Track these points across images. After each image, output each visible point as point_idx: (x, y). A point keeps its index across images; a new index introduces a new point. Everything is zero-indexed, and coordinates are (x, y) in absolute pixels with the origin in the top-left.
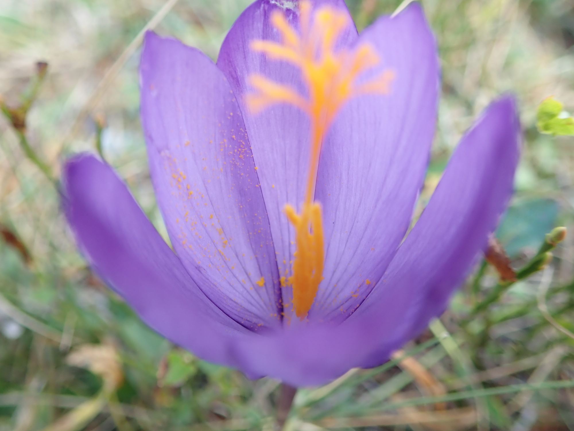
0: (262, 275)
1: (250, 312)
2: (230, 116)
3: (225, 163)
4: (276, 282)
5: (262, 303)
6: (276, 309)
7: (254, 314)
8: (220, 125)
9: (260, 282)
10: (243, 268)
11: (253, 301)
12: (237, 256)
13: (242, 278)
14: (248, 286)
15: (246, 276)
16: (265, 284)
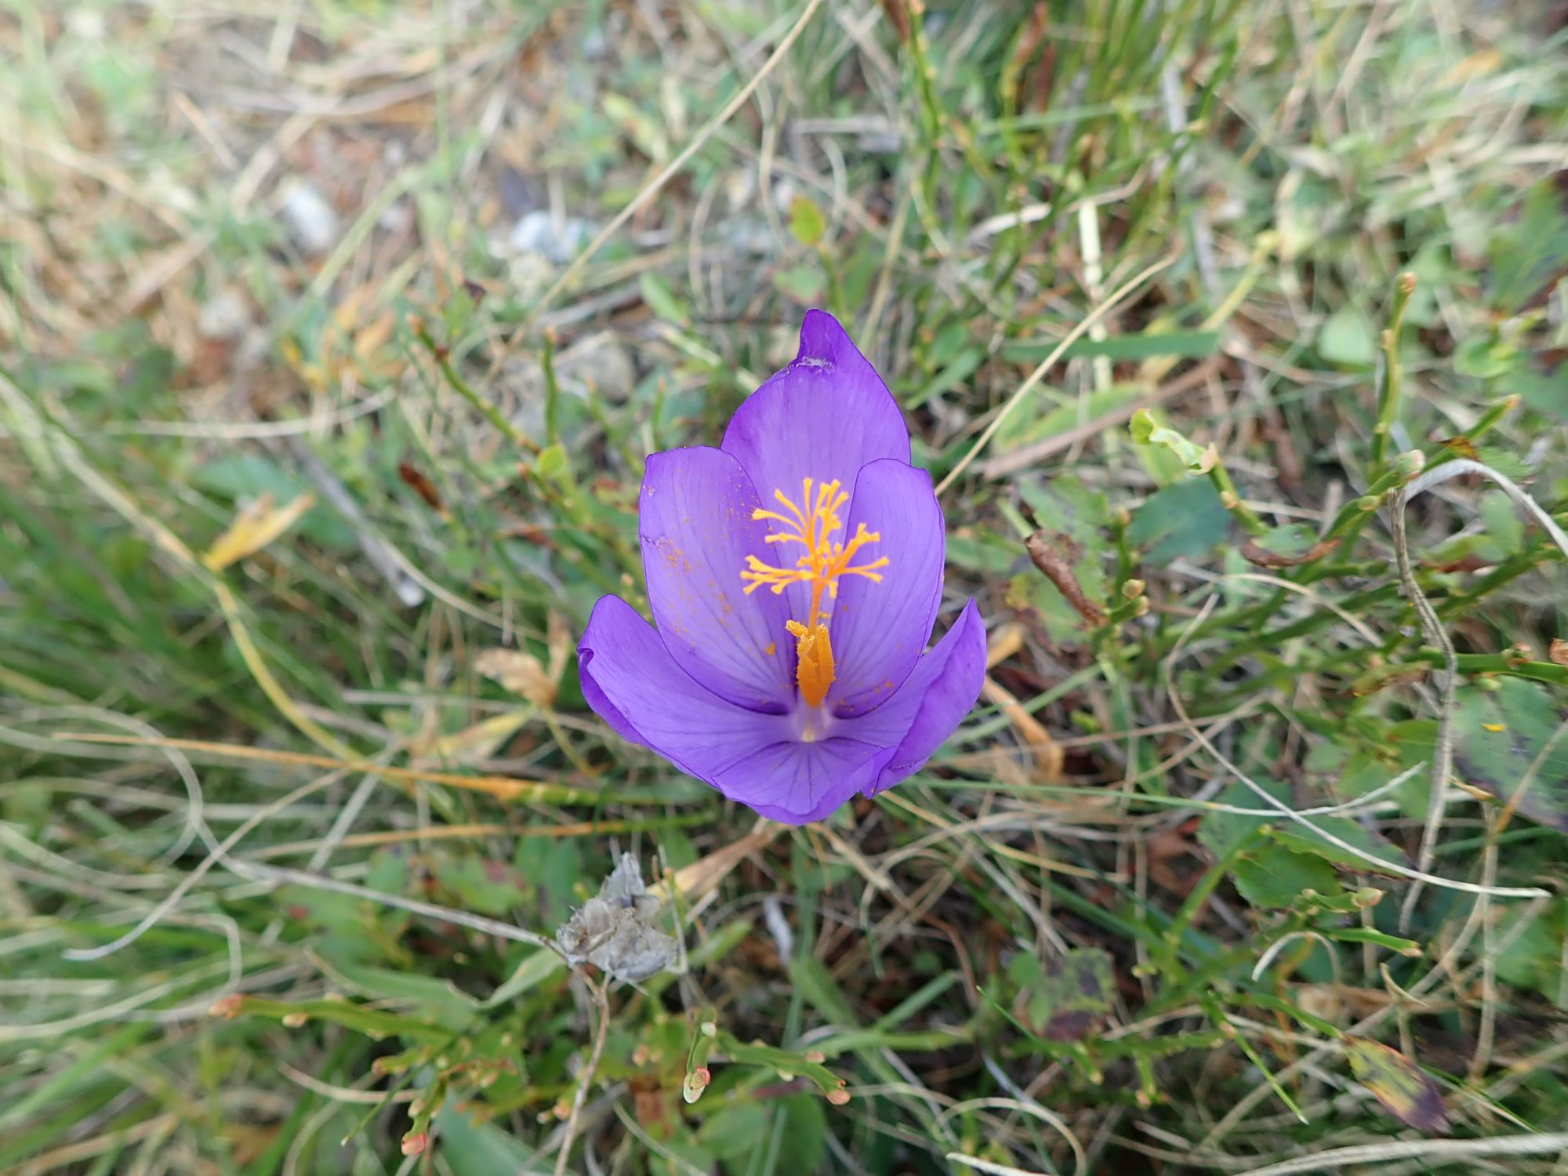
0: (772, 639)
1: (753, 688)
2: (738, 488)
3: (730, 529)
4: (791, 647)
5: (770, 673)
6: (788, 678)
7: (759, 689)
8: (725, 497)
9: (770, 650)
10: (749, 633)
11: (758, 673)
12: (742, 621)
13: (746, 645)
14: (755, 654)
15: (751, 642)
16: (776, 652)
